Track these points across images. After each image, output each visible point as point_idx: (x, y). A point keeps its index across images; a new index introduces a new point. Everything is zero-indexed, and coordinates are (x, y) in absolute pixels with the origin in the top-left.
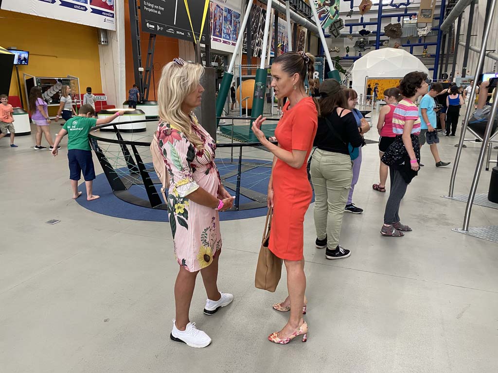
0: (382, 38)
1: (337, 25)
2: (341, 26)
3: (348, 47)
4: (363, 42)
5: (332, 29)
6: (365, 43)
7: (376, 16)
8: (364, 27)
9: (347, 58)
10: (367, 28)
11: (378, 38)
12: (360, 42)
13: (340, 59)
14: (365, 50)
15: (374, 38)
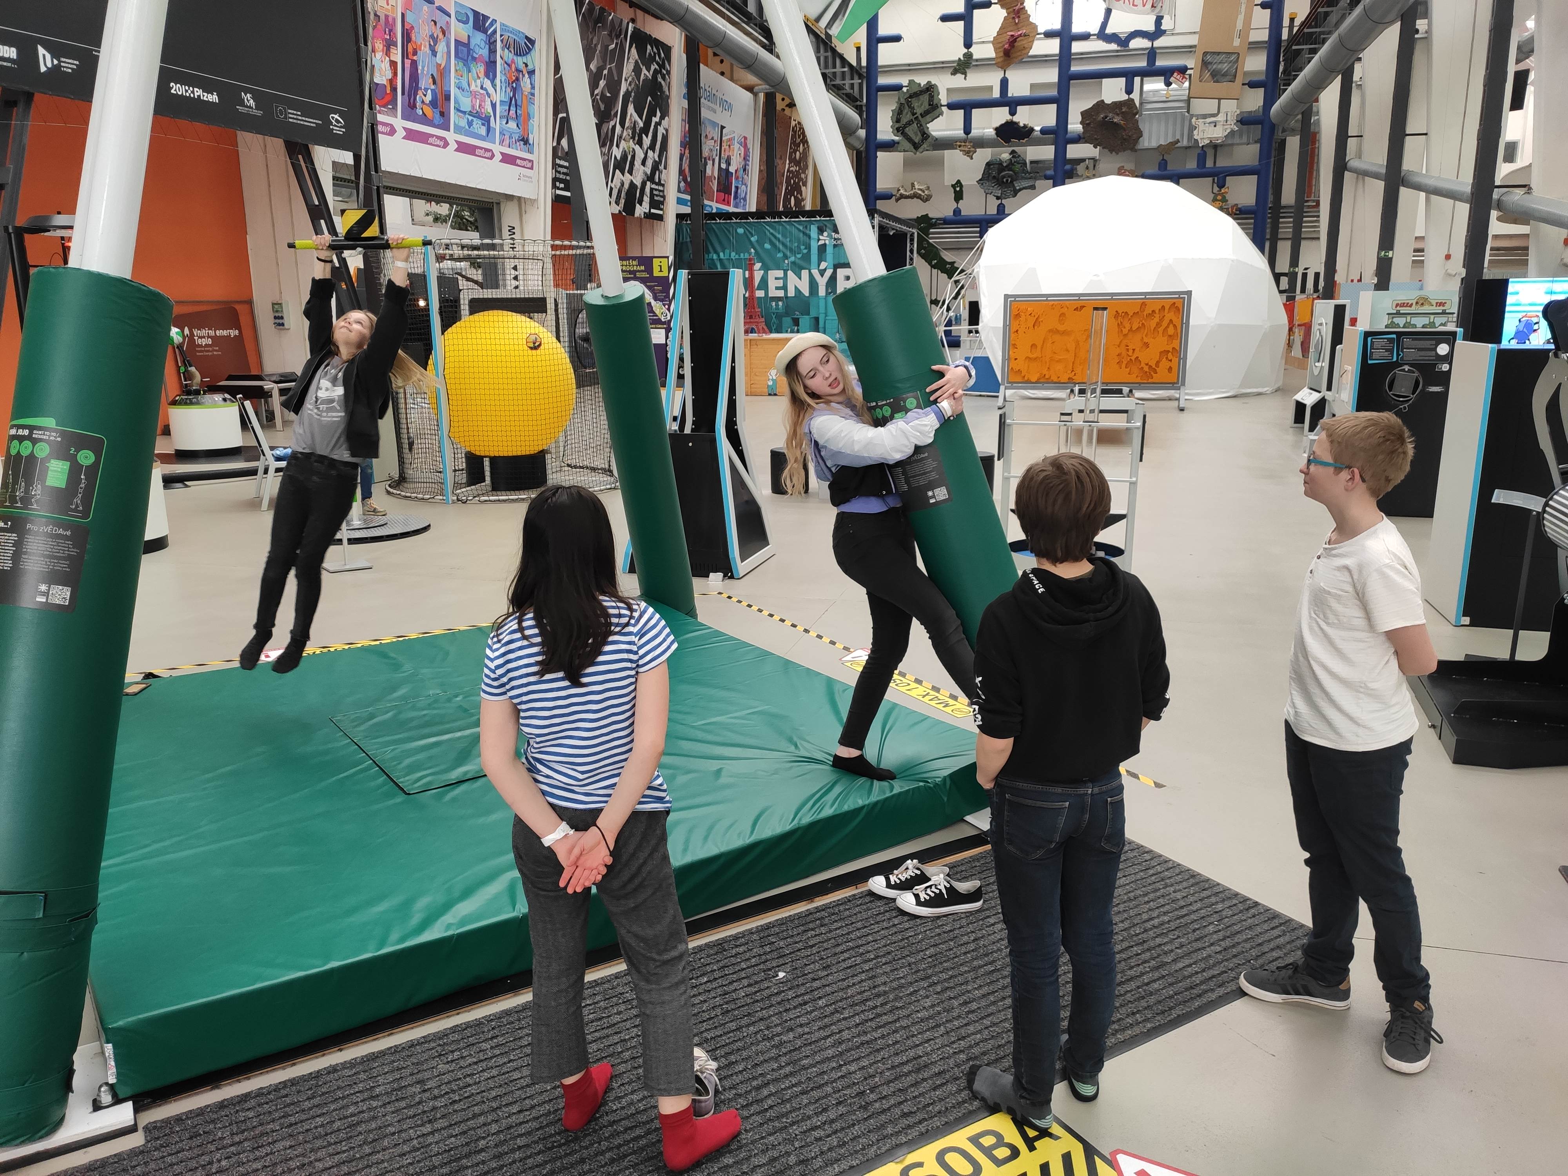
0: (1074, 151)
1: (920, 105)
2: (933, 109)
3: (959, 182)
4: (1010, 165)
5: (904, 120)
6: (1017, 167)
7: (1051, 75)
8: (1013, 113)
9: (958, 220)
10: (1024, 116)
11: (1060, 152)
12: (1000, 163)
13: (934, 226)
14: (1015, 193)
15: (1047, 152)
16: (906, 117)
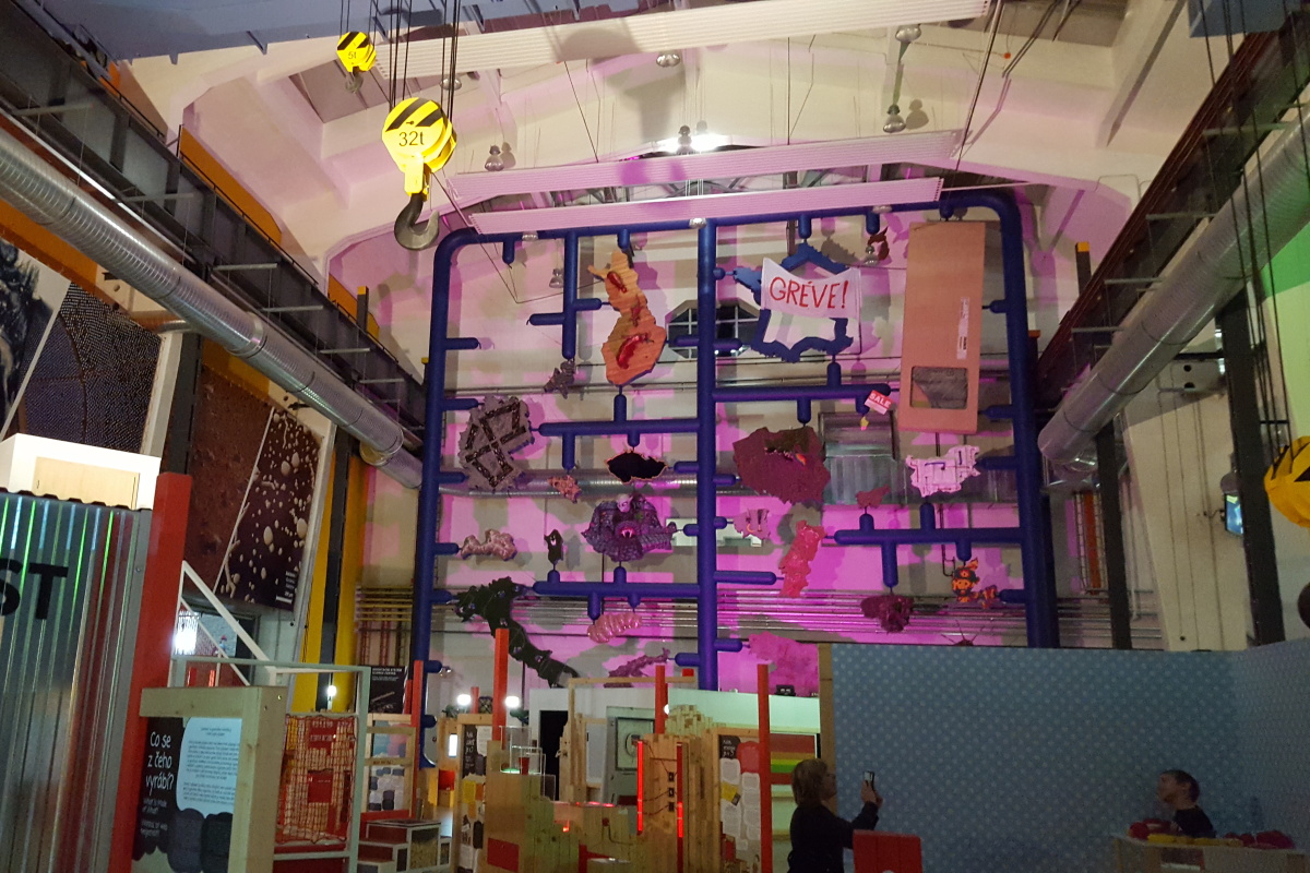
1: (500, 427)
2: (520, 434)
3: (555, 533)
5: (477, 446)
6: (642, 516)
8: (634, 442)
9: (554, 589)
10: (650, 447)
12: (617, 509)
13: (518, 595)
16: (481, 441)
